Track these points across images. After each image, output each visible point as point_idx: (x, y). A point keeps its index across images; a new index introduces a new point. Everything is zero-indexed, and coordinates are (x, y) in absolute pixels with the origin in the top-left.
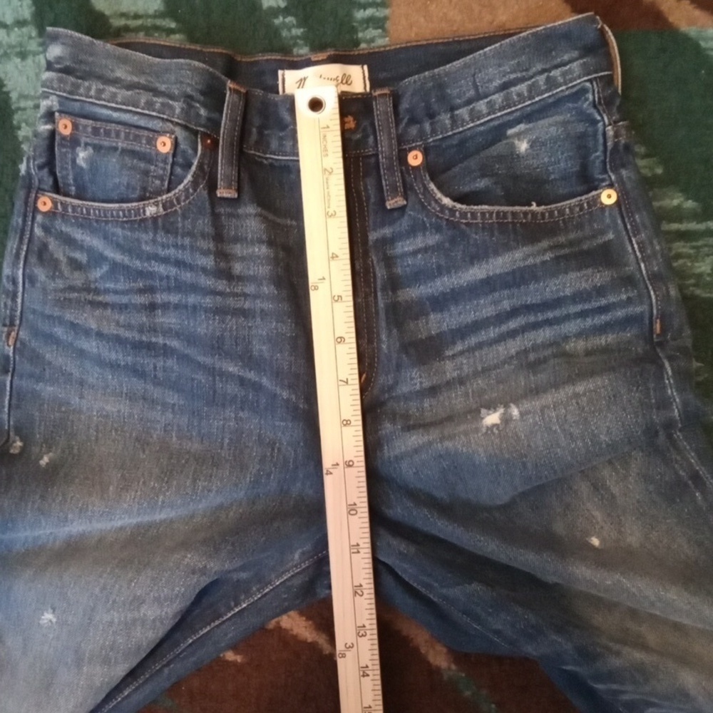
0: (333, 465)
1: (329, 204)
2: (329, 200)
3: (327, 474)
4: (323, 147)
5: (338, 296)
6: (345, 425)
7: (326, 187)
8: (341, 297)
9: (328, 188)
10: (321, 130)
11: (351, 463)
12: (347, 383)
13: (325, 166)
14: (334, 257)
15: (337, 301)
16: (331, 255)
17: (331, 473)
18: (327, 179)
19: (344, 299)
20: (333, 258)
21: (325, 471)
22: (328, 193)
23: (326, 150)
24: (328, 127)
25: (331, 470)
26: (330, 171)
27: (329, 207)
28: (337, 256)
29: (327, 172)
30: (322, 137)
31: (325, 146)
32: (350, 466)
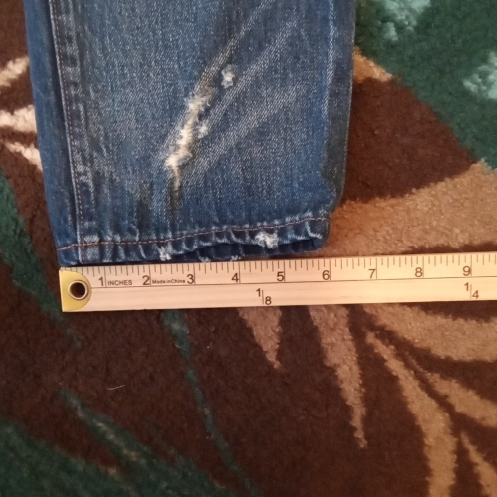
0: (467, 290)
1: (180, 281)
2: (176, 281)
3: (477, 296)
4: (121, 285)
5: (278, 276)
6: (422, 274)
7: (163, 284)
8: (279, 273)
9: (164, 282)
10: (104, 286)
11: (467, 269)
12: (374, 270)
13: (141, 284)
14: (236, 278)
15: (284, 278)
16: (234, 282)
17: (477, 292)
18: (154, 282)
19: (281, 270)
20: (237, 280)
21: (474, 299)
22: (169, 282)
23: (124, 282)
24: (101, 279)
25: (473, 292)
26: (146, 278)
27: (184, 281)
28: (236, 275)
29: (147, 281)
30: (112, 286)
31: (120, 283)
32: (469, 271)
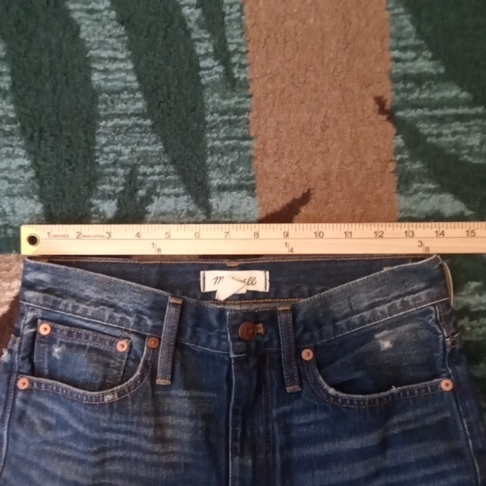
0: (286, 247)
1: (101, 236)
2: (99, 236)
3: (292, 251)
4: (62, 238)
5: (166, 234)
6: (258, 236)
7: (90, 238)
8: (166, 233)
9: (90, 236)
10: (51, 237)
11: (286, 234)
12: (228, 233)
13: (75, 237)
14: (138, 235)
15: (169, 236)
16: (137, 238)
17: (292, 248)
18: (84, 236)
19: (168, 230)
20: (139, 236)
21: (290, 253)
22: (94, 236)
23: (64, 236)
24: (49, 233)
25: (290, 248)
26: (78, 234)
27: (104, 236)
28: (138, 233)
29: (79, 236)
30: (55, 238)
31: (61, 236)
32: (287, 235)
